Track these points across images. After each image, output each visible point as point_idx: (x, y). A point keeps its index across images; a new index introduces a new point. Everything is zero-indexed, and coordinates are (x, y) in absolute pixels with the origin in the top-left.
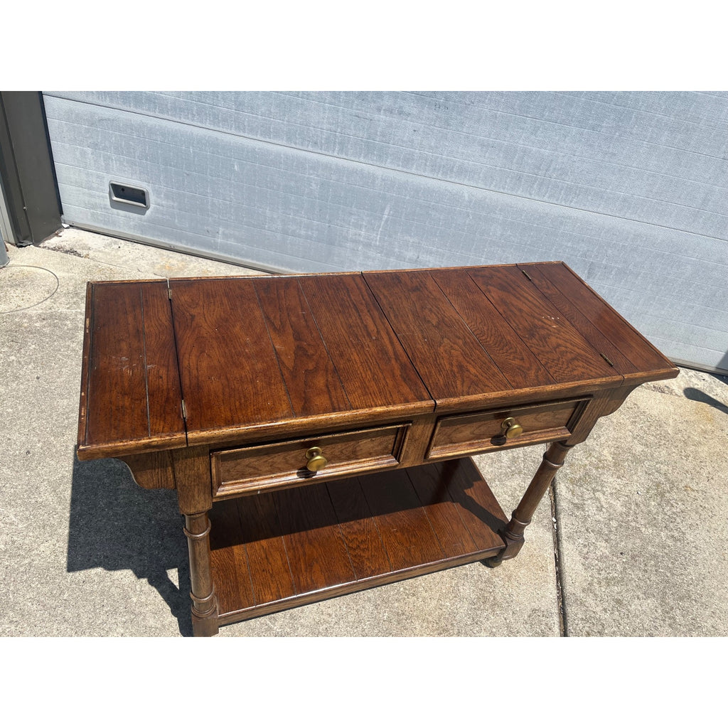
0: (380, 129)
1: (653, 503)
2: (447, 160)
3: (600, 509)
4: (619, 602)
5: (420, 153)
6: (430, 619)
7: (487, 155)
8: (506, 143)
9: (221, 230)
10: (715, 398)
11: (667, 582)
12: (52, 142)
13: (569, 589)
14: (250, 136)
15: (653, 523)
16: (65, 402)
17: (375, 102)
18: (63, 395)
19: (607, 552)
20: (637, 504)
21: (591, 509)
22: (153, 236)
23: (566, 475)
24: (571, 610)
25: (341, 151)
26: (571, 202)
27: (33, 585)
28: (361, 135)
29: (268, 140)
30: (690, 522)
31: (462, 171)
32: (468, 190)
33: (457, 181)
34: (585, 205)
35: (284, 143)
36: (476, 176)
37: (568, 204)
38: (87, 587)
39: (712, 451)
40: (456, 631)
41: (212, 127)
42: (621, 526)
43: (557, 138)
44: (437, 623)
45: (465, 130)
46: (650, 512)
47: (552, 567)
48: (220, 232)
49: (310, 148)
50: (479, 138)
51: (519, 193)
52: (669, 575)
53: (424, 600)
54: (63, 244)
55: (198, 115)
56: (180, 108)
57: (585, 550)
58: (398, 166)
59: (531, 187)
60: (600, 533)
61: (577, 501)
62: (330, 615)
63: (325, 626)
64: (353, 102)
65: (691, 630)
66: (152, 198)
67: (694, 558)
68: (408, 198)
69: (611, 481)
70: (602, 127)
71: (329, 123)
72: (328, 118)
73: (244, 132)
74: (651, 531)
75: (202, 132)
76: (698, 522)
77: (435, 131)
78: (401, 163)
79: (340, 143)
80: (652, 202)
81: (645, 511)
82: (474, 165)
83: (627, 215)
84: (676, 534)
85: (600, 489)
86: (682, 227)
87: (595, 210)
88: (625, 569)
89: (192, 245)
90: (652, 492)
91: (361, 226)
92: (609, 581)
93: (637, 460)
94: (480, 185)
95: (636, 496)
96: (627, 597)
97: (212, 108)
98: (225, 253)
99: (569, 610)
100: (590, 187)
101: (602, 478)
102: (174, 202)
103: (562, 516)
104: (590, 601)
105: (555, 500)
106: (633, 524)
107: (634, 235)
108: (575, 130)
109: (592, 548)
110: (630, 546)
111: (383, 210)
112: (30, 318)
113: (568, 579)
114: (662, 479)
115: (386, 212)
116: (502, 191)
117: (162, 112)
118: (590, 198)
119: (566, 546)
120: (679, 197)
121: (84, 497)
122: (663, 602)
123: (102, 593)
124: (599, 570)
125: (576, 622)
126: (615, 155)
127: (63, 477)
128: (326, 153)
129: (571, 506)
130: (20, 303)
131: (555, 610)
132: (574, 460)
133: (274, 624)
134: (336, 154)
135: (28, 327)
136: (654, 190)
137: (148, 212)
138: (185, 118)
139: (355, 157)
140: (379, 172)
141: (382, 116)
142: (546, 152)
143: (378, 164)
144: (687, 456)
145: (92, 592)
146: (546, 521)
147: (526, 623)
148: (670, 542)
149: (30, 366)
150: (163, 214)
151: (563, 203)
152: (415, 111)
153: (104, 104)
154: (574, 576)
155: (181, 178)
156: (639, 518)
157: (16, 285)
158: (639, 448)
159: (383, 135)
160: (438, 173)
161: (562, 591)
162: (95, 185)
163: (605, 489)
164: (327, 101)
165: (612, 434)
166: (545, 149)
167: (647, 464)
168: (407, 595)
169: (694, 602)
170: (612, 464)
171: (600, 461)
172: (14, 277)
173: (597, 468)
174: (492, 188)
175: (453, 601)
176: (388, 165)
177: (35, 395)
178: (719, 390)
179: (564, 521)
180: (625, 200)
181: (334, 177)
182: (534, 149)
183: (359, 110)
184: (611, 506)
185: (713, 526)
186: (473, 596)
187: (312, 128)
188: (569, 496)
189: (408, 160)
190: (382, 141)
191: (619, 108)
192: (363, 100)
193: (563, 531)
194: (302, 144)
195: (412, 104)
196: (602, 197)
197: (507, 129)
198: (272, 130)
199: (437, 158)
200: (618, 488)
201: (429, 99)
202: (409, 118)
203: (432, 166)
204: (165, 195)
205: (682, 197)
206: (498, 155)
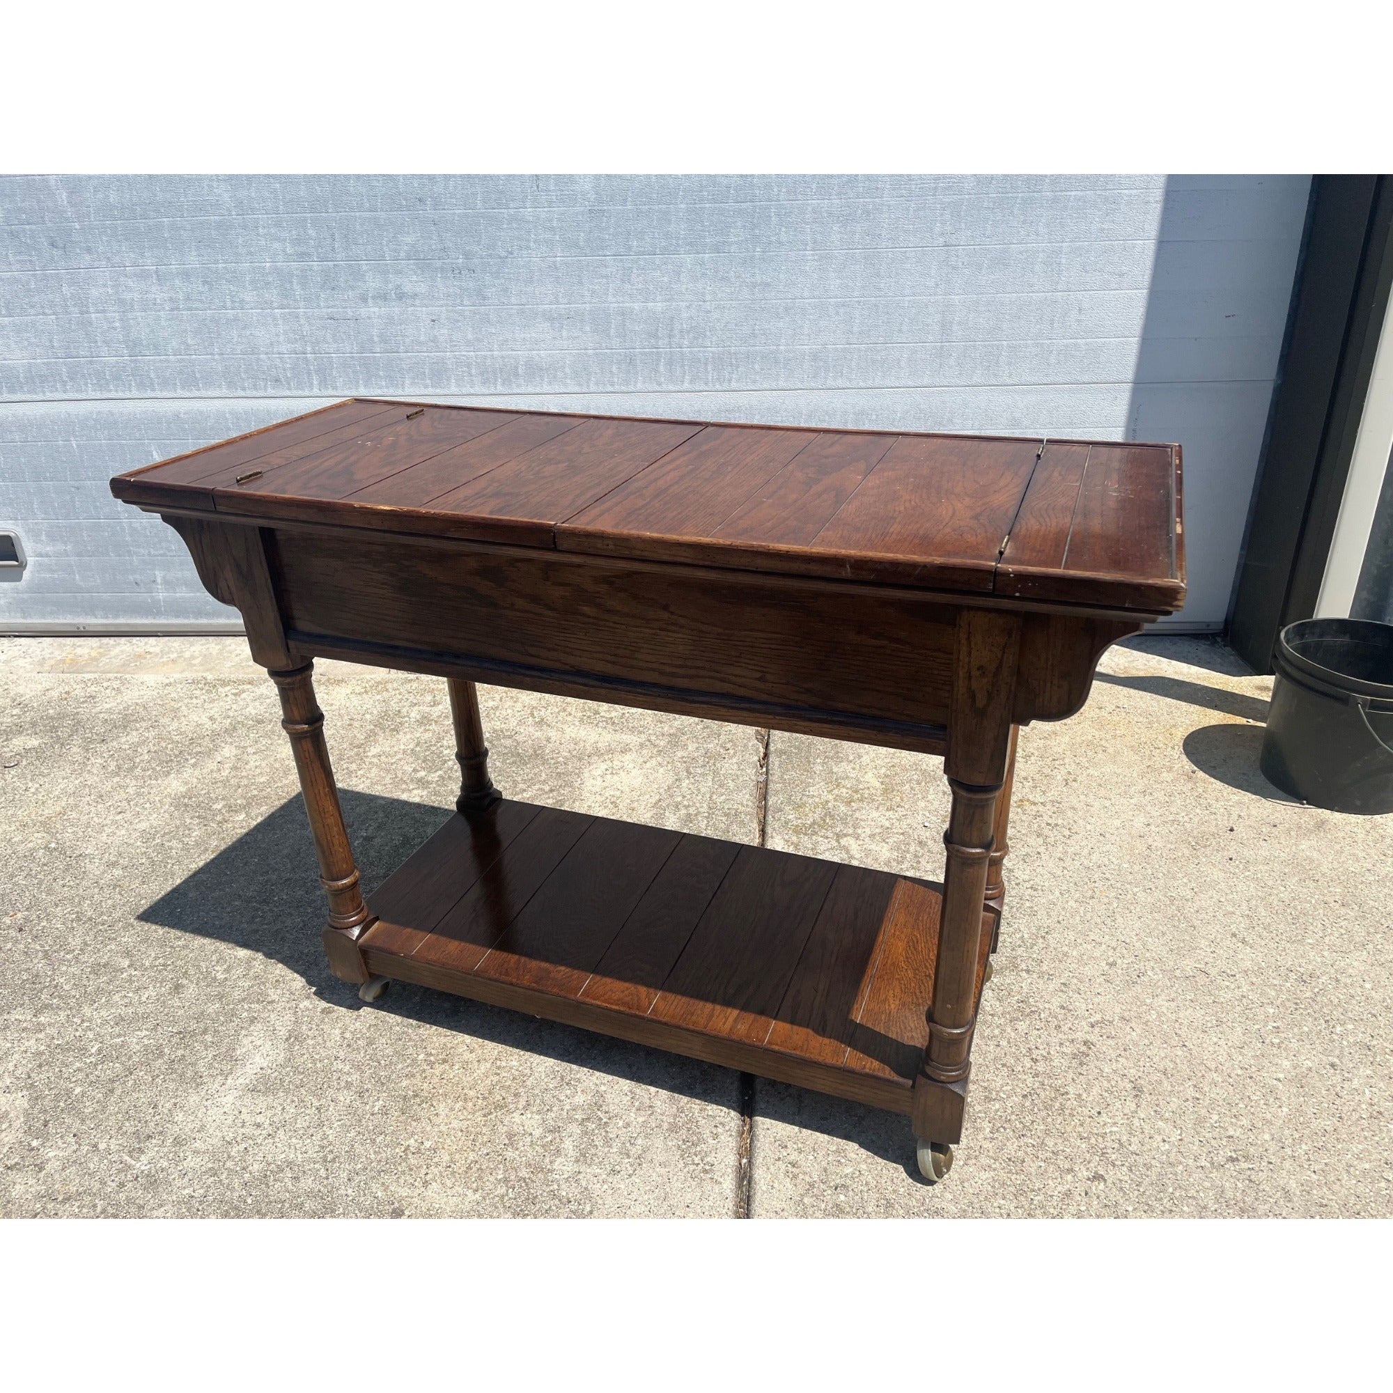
0: (375, 332)
2: (502, 357)
5: (455, 357)
6: (472, 1093)
7: (565, 333)
8: (588, 307)
9: (159, 575)
14: (166, 394)
17: (353, 288)
20: (920, 843)
22: (43, 616)
25: (323, 383)
26: (730, 381)
28: (348, 349)
29: (197, 394)
31: (534, 371)
33: (530, 389)
34: (755, 382)
35: (225, 392)
36: (559, 374)
37: (726, 386)
40: (522, 1103)
41: (98, 395)
43: (666, 279)
44: (484, 1098)
45: (513, 300)
48: (159, 580)
49: (271, 392)
50: (541, 308)
51: (639, 386)
53: (465, 1066)
55: (72, 379)
56: (41, 376)
59: (656, 371)
64: (318, 297)
65: (1017, 1019)
66: (28, 548)
67: (1028, 904)
69: (874, 818)
70: (730, 244)
71: (289, 341)
72: (285, 333)
73: (153, 390)
75: (83, 407)
76: (1042, 849)
77: (467, 313)
78: (428, 381)
79: (317, 371)
80: (859, 350)
81: (936, 849)
82: (549, 355)
83: (830, 383)
85: (851, 831)
86: (926, 381)
87: (774, 386)
89: (117, 616)
94: (568, 388)
95: (922, 832)
97: (91, 362)
98: (177, 617)
100: (752, 349)
101: (857, 815)
102: (65, 543)
107: (854, 413)
108: (688, 259)
116: (611, 389)
117: (12, 390)
118: (757, 367)
120: (900, 331)
126: (768, 285)
128: (300, 393)
132: (805, 798)
134: (316, 391)
136: (855, 329)
137: (27, 574)
138: (51, 391)
139: (350, 388)
141: (372, 310)
142: (659, 306)
143: (390, 391)
150: (52, 571)
151: (718, 387)
152: (423, 288)
155: (68, 498)
156: (924, 864)
159: (384, 340)
160: (495, 384)
163: (859, 831)
164: (275, 305)
166: (654, 301)
168: (431, 1064)
169: (1024, 974)
170: (879, 793)
171: (856, 792)
173: (849, 803)
174: (593, 389)
180: (815, 357)
182: (636, 306)
183: (331, 306)
184: (869, 854)
185: (1071, 850)
187: (262, 356)
189: (437, 374)
190: (386, 351)
191: (744, 205)
192: (333, 289)
194: (255, 387)
195: (414, 278)
196: (777, 361)
197: (581, 283)
198: (198, 375)
199: (485, 357)
200: (887, 824)
201: (439, 263)
202: (417, 302)
203: (482, 374)
204: (48, 535)
205: (905, 328)
206: (581, 330)
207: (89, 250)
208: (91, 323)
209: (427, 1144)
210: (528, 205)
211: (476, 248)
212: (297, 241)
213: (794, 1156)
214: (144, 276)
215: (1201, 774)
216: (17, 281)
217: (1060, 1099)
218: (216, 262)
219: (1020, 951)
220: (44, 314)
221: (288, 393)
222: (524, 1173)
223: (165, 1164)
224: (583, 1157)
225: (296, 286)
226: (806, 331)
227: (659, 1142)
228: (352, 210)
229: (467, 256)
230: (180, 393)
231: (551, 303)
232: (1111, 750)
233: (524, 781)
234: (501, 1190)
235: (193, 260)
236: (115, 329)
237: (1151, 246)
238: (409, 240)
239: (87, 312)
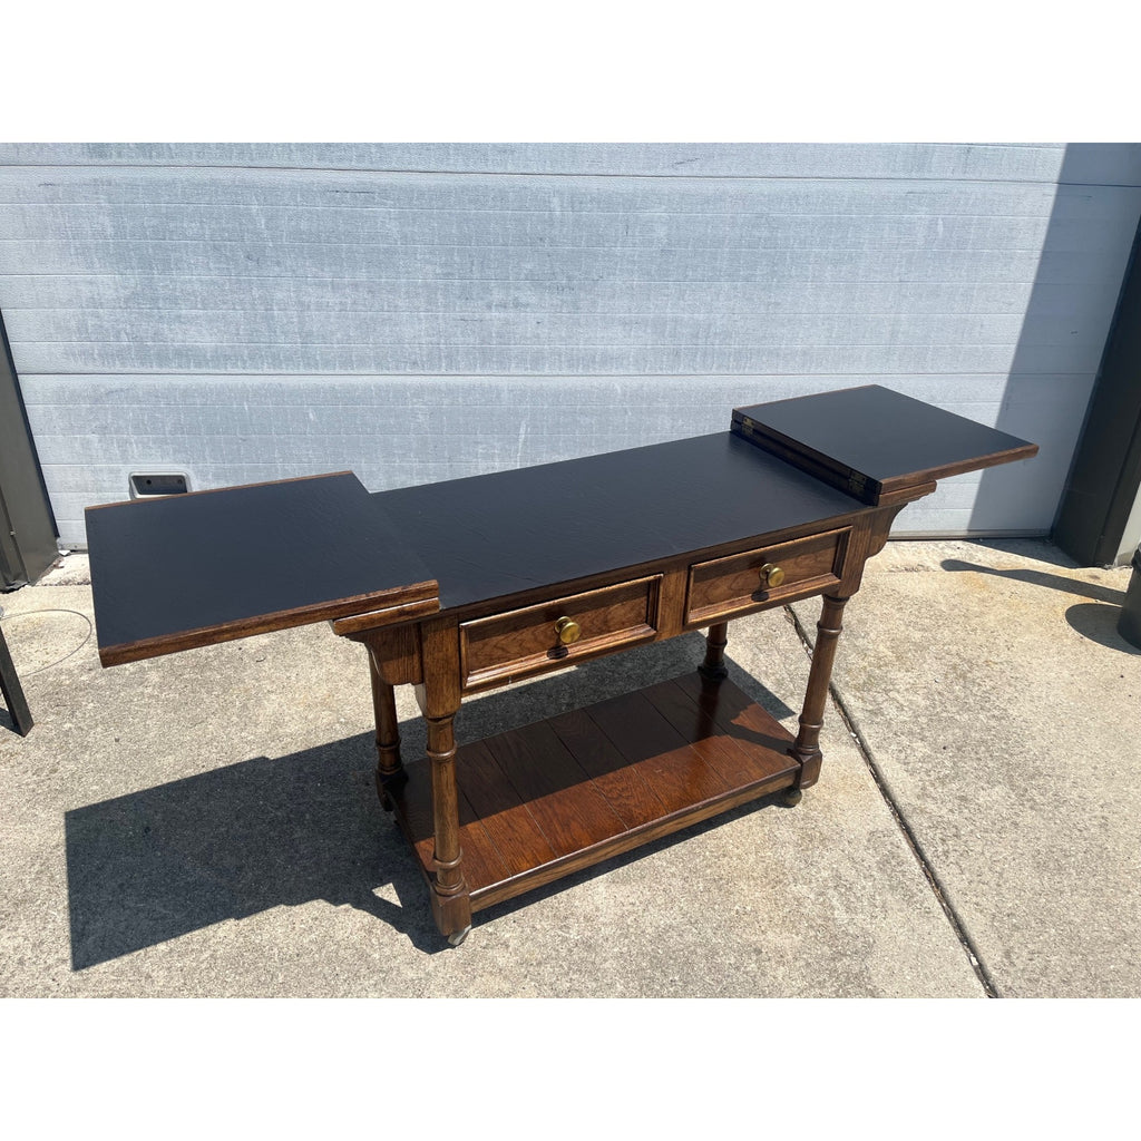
0: (494, 330)
1: (957, 688)
2: (585, 349)
3: (901, 708)
4: (963, 799)
5: (551, 349)
6: (755, 875)
7: (632, 334)
8: (652, 316)
10: (978, 564)
11: (1008, 764)
12: (36, 438)
13: (901, 801)
15: (965, 707)
16: (171, 759)
17: (482, 299)
18: (163, 752)
19: (928, 751)
20: (940, 693)
21: (891, 711)
23: (847, 683)
24: (913, 821)
25: (449, 366)
26: (744, 368)
27: (229, 980)
28: (472, 341)
29: (352, 372)
30: (1006, 697)
31: (607, 360)
32: (618, 382)
33: (604, 373)
34: (761, 369)
35: (373, 371)
36: (625, 362)
37: (741, 372)
38: (306, 960)
39: (999, 617)
40: (791, 879)
41: (272, 371)
42: (931, 720)
43: (709, 298)
44: (765, 877)
45: (599, 310)
46: (957, 698)
47: (872, 783)
49: (409, 371)
50: (618, 316)
51: (680, 371)
52: (1007, 756)
54: (70, 576)
55: (251, 359)
56: (225, 356)
57: (903, 756)
58: (526, 369)
59: (694, 361)
60: (911, 733)
61: (871, 707)
62: (633, 904)
63: (632, 918)
64: (455, 304)
66: (195, 485)
68: (546, 407)
69: (901, 677)
70: (756, 276)
71: (429, 336)
72: (426, 329)
73: (318, 369)
74: (967, 717)
75: (258, 381)
76: (1016, 694)
77: (564, 318)
78: (528, 366)
79: (446, 357)
80: (835, 349)
81: (951, 697)
82: (619, 349)
84: (996, 713)
85: (892, 688)
86: (877, 370)
87: (774, 372)
88: (955, 763)
90: (951, 676)
91: (493, 455)
92: (943, 781)
93: (920, 648)
94: (631, 372)
95: (935, 686)
96: (969, 791)
97: (269, 347)
99: (910, 822)
100: (761, 346)
101: (889, 676)
102: (228, 482)
103: (861, 727)
104: (930, 806)
105: (846, 714)
106: (944, 714)
108: (726, 285)
109: (909, 752)
110: (951, 738)
111: (518, 428)
112: (70, 673)
113: (896, 791)
114: (956, 660)
115: (522, 431)
116: (660, 373)
117: (198, 365)
118: (764, 359)
119: (878, 756)
120: (864, 337)
121: (251, 859)
122: (1013, 787)
123: (329, 961)
124: (927, 772)
125: (924, 831)
126: (779, 304)
127: (211, 844)
128: (431, 372)
129: (867, 714)
130: (45, 658)
131: (894, 825)
133: (568, 933)
134: (443, 371)
135: (71, 684)
136: (834, 336)
138: (233, 367)
139: (469, 370)
140: (503, 382)
141: (494, 314)
142: (701, 317)
143: (500, 372)
144: (974, 630)
145: (314, 964)
146: (845, 738)
147: (869, 849)
148: (993, 723)
149: (99, 729)
151: (736, 372)
152: (534, 300)
153: (113, 370)
154: (901, 785)
155: (235, 447)
156: (949, 707)
157: (28, 638)
158: (917, 636)
159: (500, 335)
160: (577, 368)
161: (894, 805)
162: (106, 485)
163: (897, 687)
164: (421, 309)
165: (881, 627)
166: (699, 313)
167: (933, 648)
168: (718, 857)
169: (1048, 778)
170: (894, 659)
171: (880, 659)
172: (20, 629)
173: (879, 667)
174: (647, 372)
175: (774, 850)
176: (513, 371)
177: (122, 761)
178: (980, 555)
179: (865, 732)
180: (805, 353)
181: (446, 401)
182: (686, 316)
183: (465, 311)
184: (911, 702)
185: (1034, 694)
186: (795, 838)
187: (407, 346)
188: (860, 704)
189: (537, 360)
190: (500, 344)
192: (467, 299)
193: (869, 743)
194: (397, 368)
195: (529, 292)
196: (778, 355)
197: (649, 299)
198: (354, 359)
199: (573, 349)
200: (911, 681)
201: (548, 283)
202: (528, 310)
203: (569, 361)
204: (214, 475)
205: (867, 335)
206: (645, 331)
207: (278, 263)
208: (273, 317)
209: (749, 908)
210: (618, 244)
211: (576, 273)
212: (446, 265)
213: (974, 899)
214: (322, 285)
215: (1086, 639)
216: (213, 283)
217: (1105, 852)
218: (380, 277)
219: (1038, 763)
220: (234, 309)
221: (422, 372)
222: (819, 921)
223: (590, 934)
224: (848, 909)
225: (439, 296)
226: (801, 336)
227: (889, 897)
228: (489, 244)
229: (570, 278)
230: (337, 371)
231: (625, 313)
232: (1024, 624)
233: (651, 659)
234: (812, 933)
235: (362, 276)
236: (292, 323)
237: (1030, 286)
238: (529, 266)
239: (271, 310)
